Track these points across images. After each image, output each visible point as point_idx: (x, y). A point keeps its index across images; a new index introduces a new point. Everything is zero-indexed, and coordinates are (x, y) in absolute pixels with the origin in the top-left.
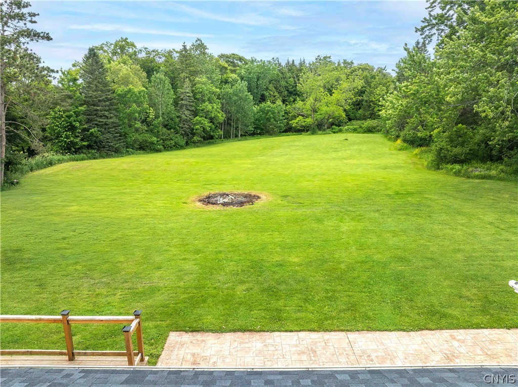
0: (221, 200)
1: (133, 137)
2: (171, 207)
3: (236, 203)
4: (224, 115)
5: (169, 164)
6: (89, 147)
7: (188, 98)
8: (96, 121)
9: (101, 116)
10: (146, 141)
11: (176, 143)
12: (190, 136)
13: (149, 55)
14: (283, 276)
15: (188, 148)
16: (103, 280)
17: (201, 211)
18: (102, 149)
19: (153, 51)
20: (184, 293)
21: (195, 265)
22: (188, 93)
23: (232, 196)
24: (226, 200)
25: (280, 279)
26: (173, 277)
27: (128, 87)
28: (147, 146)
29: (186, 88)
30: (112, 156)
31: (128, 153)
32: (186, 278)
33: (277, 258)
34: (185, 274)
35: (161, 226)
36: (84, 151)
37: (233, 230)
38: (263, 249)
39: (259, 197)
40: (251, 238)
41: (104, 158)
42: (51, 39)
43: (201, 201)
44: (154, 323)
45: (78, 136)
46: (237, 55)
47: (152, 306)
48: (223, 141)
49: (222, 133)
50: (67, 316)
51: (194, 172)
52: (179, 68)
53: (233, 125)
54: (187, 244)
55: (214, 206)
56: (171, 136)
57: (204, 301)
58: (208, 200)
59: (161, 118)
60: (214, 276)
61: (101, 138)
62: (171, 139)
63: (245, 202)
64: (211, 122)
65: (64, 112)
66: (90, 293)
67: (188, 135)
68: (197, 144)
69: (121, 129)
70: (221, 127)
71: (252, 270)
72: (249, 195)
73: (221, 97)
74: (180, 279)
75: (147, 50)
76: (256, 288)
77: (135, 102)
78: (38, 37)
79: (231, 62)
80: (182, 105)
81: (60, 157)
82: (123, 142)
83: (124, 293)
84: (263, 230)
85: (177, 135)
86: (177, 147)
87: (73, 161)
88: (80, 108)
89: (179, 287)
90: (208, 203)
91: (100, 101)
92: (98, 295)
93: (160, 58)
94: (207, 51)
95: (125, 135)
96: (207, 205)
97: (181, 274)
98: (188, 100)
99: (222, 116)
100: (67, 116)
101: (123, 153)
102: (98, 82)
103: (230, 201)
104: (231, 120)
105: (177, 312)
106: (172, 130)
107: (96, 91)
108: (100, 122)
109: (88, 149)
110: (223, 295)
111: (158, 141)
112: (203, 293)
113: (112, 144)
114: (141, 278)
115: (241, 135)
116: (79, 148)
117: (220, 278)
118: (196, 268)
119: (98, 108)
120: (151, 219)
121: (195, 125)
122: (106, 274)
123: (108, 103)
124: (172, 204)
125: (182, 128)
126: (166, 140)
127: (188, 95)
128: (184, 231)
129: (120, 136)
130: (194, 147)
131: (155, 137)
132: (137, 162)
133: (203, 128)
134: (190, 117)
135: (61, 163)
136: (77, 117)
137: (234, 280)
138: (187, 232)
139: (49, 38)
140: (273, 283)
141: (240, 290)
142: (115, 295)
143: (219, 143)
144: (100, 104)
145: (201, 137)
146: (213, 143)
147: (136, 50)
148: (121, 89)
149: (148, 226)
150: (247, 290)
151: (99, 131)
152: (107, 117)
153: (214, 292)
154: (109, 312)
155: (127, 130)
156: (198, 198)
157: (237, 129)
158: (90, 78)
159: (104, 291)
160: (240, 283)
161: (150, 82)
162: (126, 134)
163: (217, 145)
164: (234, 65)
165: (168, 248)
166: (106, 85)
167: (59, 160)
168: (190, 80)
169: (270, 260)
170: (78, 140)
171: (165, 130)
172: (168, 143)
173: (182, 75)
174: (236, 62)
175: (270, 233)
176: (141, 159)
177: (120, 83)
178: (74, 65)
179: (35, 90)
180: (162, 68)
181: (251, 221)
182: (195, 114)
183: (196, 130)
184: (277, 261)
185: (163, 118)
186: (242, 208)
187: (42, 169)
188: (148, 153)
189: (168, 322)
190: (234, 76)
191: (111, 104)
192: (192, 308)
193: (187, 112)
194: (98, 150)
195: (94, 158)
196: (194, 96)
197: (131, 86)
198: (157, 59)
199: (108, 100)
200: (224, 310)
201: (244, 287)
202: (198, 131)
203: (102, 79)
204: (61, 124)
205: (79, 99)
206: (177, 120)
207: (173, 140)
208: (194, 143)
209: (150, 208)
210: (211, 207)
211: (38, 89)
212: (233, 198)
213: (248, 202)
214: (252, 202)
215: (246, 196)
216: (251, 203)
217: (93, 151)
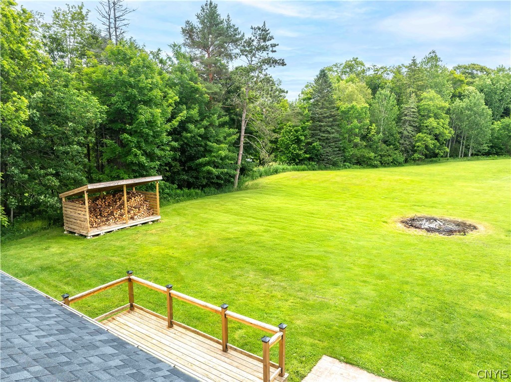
0: (427, 225)
1: (351, 151)
2: (370, 224)
3: (444, 231)
4: (453, 132)
5: (381, 180)
6: (310, 159)
7: (412, 113)
8: (319, 135)
9: (324, 132)
10: (364, 156)
11: (394, 159)
12: (411, 152)
13: (376, 72)
14: (479, 332)
15: (407, 166)
16: (282, 284)
17: (400, 234)
18: (322, 162)
19: (382, 68)
20: (353, 318)
21: (373, 290)
22: (413, 108)
23: (441, 222)
24: (432, 226)
25: (473, 333)
26: (347, 299)
27: (351, 104)
28: (364, 161)
29: (411, 103)
30: (330, 169)
31: (345, 167)
32: (360, 302)
33: (477, 306)
34: (360, 298)
35: (352, 242)
36: (306, 162)
37: (430, 261)
38: (462, 290)
39: (475, 228)
40: (450, 274)
41: (322, 170)
42: (285, 65)
43: (403, 222)
44: (312, 340)
45: (302, 149)
46: (478, 65)
47: (316, 323)
48: (448, 159)
49: (448, 150)
50: (225, 310)
51: (406, 191)
52: (406, 83)
53: (463, 143)
54: (373, 267)
55: (417, 230)
56: (390, 152)
57: (370, 333)
58: (411, 223)
59: (381, 134)
60: (391, 308)
61: (322, 151)
62: (389, 155)
63: (455, 231)
64: (436, 139)
65: (293, 127)
66: (267, 293)
67: (408, 152)
68: (417, 162)
69: (341, 144)
70: (448, 145)
71: (439, 313)
72: (463, 223)
73: (451, 111)
74: (353, 301)
75: (375, 67)
76: (438, 337)
77: (356, 118)
78: (276, 63)
79: (469, 73)
80: (406, 121)
81: (285, 166)
82: (341, 156)
83: (295, 301)
84: (468, 268)
85: (396, 152)
86: (395, 163)
87: (295, 171)
88: (306, 123)
89: (349, 310)
90: (412, 226)
91: (324, 117)
92: (273, 296)
93: (388, 74)
94: (439, 63)
95: (344, 150)
96: (409, 228)
97: (356, 296)
98: (412, 116)
99: (450, 133)
100: (295, 131)
101: (340, 167)
102: (325, 100)
103: (437, 228)
104: (461, 137)
105: (337, 336)
106: (392, 146)
107: (322, 108)
108: (322, 136)
109: (309, 161)
110: (394, 333)
111: (375, 157)
112: (373, 323)
113: (331, 158)
114: (315, 290)
115: (472, 155)
116: (302, 160)
117: (396, 312)
118: (373, 293)
119: (322, 124)
120: (345, 234)
121: (416, 141)
122: (286, 279)
123: (331, 119)
124: (371, 221)
125: (403, 144)
126: (384, 156)
127: (412, 110)
128: (375, 252)
129: (339, 150)
130: (414, 164)
131: (373, 152)
132: (349, 176)
133: (426, 145)
134: (412, 133)
135: (285, 172)
136: (303, 131)
137: (413, 319)
138: (377, 253)
139: (283, 64)
140: (462, 337)
141: (417, 332)
142: (287, 301)
143: (443, 162)
144: (325, 120)
145: (423, 154)
146: (436, 162)
147: (365, 68)
148: (345, 106)
149: (340, 240)
150: (426, 335)
151: (321, 145)
152: (329, 133)
153: (385, 326)
154: (276, 316)
155: (347, 144)
156: (402, 219)
157: (467, 148)
158: (319, 96)
159: (278, 294)
160: (419, 324)
161: (374, 98)
162: (345, 148)
163: (439, 164)
164: (473, 76)
165: (352, 266)
166: (332, 102)
167: (283, 169)
168: (416, 95)
169: (468, 306)
170: (301, 152)
171: (384, 145)
172: (385, 159)
173: (408, 91)
174: (475, 73)
175: (478, 273)
176: (355, 173)
177: (345, 100)
178: (306, 87)
179: (268, 108)
180: (388, 84)
181: (457, 255)
182: (419, 130)
183: (418, 147)
184: (476, 310)
185: (384, 134)
186: (450, 237)
187: (269, 175)
188: (364, 168)
189: (326, 344)
190: (471, 88)
191: (335, 120)
192: (355, 337)
193: (409, 128)
194: (318, 162)
195: (314, 170)
196: (419, 111)
197: (354, 103)
198: (385, 75)
199: (332, 116)
200: (389, 350)
201: (423, 331)
202: (420, 148)
203: (329, 97)
204: (289, 138)
205: (307, 116)
206: (398, 136)
207: (391, 156)
208: (414, 160)
209: (348, 222)
210: (413, 231)
211: (269, 107)
212: (442, 224)
213: (459, 231)
214: (464, 232)
215: (458, 225)
216: (462, 234)
217: (313, 163)
